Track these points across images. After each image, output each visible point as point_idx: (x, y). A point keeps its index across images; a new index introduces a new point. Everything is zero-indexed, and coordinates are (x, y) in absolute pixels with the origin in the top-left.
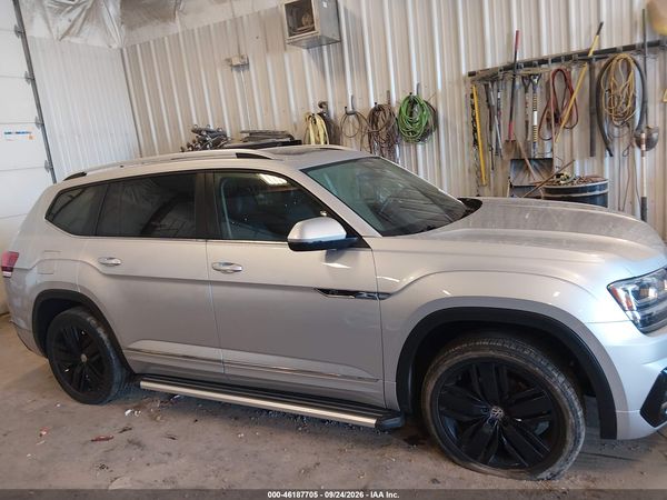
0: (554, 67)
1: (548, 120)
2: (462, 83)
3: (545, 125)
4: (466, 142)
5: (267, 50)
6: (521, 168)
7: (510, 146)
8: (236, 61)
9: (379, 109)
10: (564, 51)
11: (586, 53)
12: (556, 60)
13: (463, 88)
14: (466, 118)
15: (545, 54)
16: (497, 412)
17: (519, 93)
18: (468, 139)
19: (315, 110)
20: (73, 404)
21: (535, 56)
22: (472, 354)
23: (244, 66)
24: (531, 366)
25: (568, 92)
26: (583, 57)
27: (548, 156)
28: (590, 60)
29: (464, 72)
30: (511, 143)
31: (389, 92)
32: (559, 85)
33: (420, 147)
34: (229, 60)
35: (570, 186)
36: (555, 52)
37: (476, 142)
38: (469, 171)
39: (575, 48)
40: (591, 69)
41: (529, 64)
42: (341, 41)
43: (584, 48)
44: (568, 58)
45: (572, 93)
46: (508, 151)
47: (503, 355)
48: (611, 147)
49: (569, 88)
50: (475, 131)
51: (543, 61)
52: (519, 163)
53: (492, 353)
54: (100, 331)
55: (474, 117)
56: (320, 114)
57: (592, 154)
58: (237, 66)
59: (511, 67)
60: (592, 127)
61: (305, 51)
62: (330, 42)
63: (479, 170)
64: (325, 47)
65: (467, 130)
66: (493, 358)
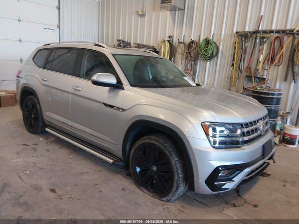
0: (277, 35)
1: (268, 60)
2: (233, 36)
3: (266, 62)
4: (229, 64)
5: (154, 10)
6: (250, 80)
7: (248, 69)
8: (140, 13)
9: (192, 42)
10: (283, 28)
11: (293, 31)
12: (278, 32)
13: (233, 39)
14: (231, 53)
15: (273, 28)
16: (154, 168)
17: (258, 45)
18: (230, 63)
19: (167, 39)
20: (26, 132)
21: (269, 29)
22: (147, 141)
23: (143, 16)
24: (165, 150)
25: (281, 48)
26: (291, 33)
27: (265, 77)
28: (293, 34)
29: (235, 31)
30: (249, 68)
31: (200, 36)
32: (277, 44)
33: (208, 63)
34: (137, 12)
35: (261, 91)
36: (279, 28)
37: (233, 65)
38: (228, 78)
39: (288, 27)
40: (294, 39)
41: (265, 32)
42: (184, 9)
43: (293, 28)
44: (284, 32)
45: (282, 48)
46: (247, 72)
47: (157, 143)
48: (295, 78)
49: (281, 46)
50: (234, 59)
51: (271, 32)
52: (249, 78)
53: (154, 142)
54: (38, 105)
55: (234, 53)
56: (168, 41)
57: (285, 80)
58: (141, 15)
59: (256, 32)
60: (288, 67)
61: (169, 12)
62: (179, 9)
63: (231, 78)
64: (177, 11)
65: (230, 59)
66: (153, 144)
